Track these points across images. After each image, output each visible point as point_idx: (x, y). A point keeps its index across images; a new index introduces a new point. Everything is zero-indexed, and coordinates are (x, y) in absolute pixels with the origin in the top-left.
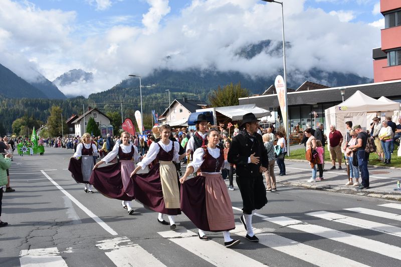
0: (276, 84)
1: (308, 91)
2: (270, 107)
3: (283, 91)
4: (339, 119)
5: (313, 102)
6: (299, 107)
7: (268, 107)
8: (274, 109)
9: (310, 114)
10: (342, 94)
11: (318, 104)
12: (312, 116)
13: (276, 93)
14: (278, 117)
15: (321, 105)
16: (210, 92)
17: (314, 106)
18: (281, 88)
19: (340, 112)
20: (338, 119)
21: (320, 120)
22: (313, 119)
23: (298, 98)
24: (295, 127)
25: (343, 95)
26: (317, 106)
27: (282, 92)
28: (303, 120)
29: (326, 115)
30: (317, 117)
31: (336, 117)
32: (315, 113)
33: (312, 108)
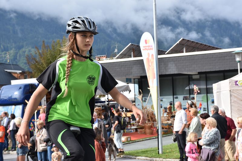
0: (142, 45)
1: (185, 54)
2: (128, 77)
3: (152, 55)
4: (236, 99)
5: (192, 71)
6: (171, 78)
7: (125, 78)
8: (132, 80)
9: (187, 88)
10: (238, 59)
11: (199, 73)
12: (191, 92)
13: (141, 56)
14: (140, 93)
15: (204, 75)
16: (24, 49)
17: (194, 77)
18: (149, 51)
19: (236, 88)
20: (234, 99)
21: (203, 97)
22: (192, 96)
23: (170, 65)
24: (166, 108)
25: (239, 61)
26: (198, 77)
27: (150, 58)
28: (177, 98)
29: (215, 91)
30: (198, 93)
31: (231, 96)
32: (196, 88)
33: (189, 79)
